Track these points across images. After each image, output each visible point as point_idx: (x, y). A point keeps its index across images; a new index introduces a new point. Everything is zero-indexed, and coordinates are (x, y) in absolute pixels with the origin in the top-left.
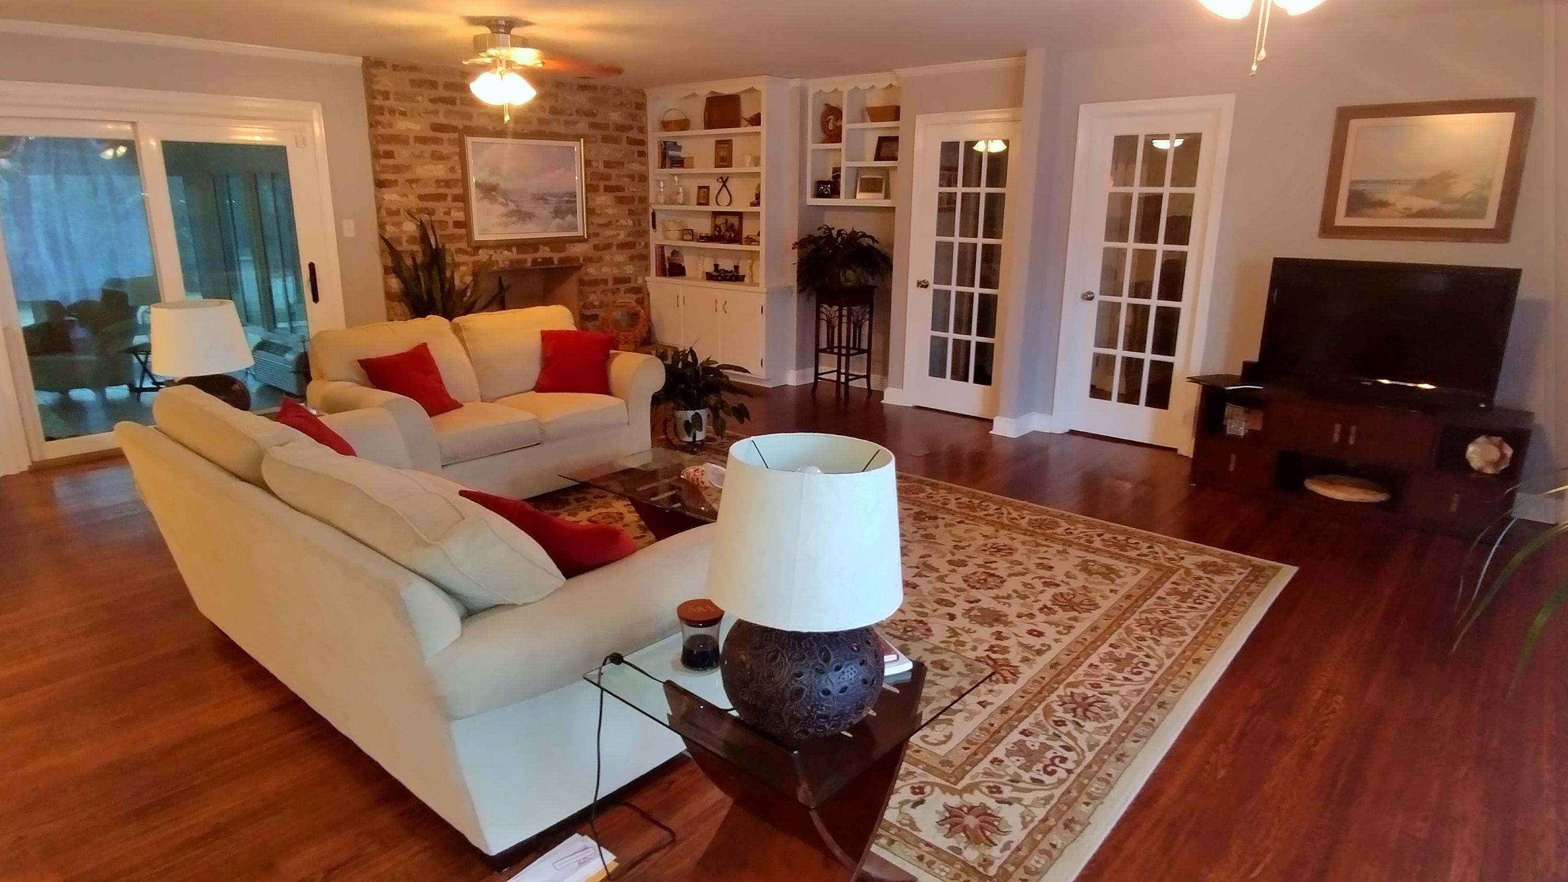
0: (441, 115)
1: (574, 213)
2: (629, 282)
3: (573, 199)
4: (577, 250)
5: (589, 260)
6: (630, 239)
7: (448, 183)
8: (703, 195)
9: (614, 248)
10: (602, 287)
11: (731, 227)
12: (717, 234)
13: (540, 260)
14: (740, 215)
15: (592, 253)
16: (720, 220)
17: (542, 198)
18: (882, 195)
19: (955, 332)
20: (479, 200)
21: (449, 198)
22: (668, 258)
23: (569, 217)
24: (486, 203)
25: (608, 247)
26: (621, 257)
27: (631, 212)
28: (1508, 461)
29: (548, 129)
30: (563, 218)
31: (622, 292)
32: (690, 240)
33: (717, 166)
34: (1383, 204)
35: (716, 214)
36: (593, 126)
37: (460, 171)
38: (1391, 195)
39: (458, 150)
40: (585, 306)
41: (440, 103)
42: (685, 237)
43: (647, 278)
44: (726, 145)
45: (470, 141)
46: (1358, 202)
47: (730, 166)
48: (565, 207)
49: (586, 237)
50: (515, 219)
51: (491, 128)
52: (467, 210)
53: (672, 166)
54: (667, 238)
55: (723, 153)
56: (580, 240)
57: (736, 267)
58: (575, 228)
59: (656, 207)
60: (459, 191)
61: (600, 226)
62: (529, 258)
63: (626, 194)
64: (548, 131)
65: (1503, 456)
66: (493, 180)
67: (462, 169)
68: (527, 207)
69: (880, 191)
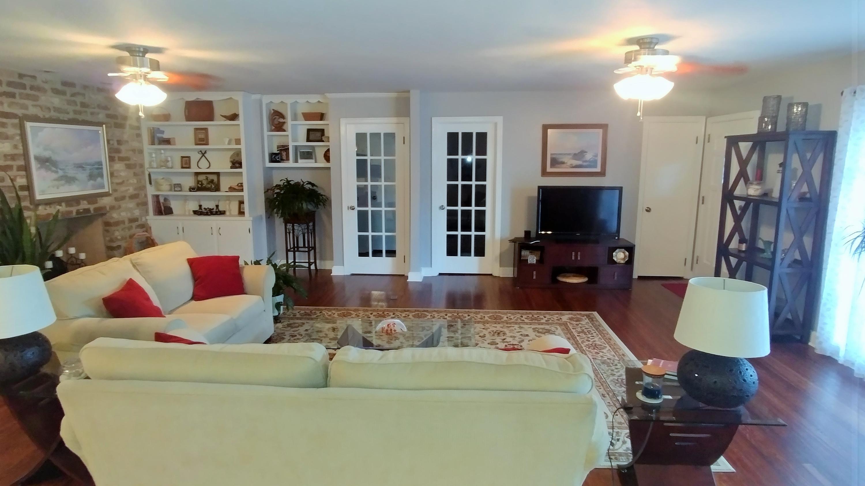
0: (5, 105)
1: (102, 176)
2: (138, 221)
3: (100, 167)
4: (106, 201)
5: (113, 208)
6: (136, 192)
7: (13, 157)
8: (186, 162)
9: (127, 198)
10: (122, 226)
11: (212, 181)
12: (200, 186)
13: (81, 211)
14: (218, 174)
15: (114, 203)
16: (201, 178)
17: (80, 166)
18: (313, 161)
19: (372, 232)
20: (38, 169)
21: (15, 168)
22: (163, 203)
23: (99, 180)
24: (43, 172)
25: (123, 198)
26: (131, 204)
27: (135, 174)
28: (628, 257)
29: (80, 118)
30: (95, 180)
31: (134, 228)
32: (180, 191)
33: (196, 144)
34: (563, 163)
35: (197, 174)
36: (108, 116)
37: (21, 148)
38: (565, 159)
39: (18, 132)
40: (112, 241)
41: (4, 97)
42: (176, 189)
43: (148, 217)
44: (204, 131)
45: (29, 125)
46: (555, 162)
47: (207, 144)
48: (96, 172)
49: (111, 192)
50: (63, 182)
51: (42, 116)
52: (29, 177)
53: (160, 144)
54: (159, 190)
55: (202, 136)
56: (107, 194)
57: (217, 206)
58: (103, 187)
59: (151, 170)
60: (21, 163)
61: (118, 184)
62: (74, 209)
63: (132, 162)
64: (80, 119)
65: (625, 256)
66: (46, 154)
67: (23, 146)
68: (71, 173)
69: (312, 158)
